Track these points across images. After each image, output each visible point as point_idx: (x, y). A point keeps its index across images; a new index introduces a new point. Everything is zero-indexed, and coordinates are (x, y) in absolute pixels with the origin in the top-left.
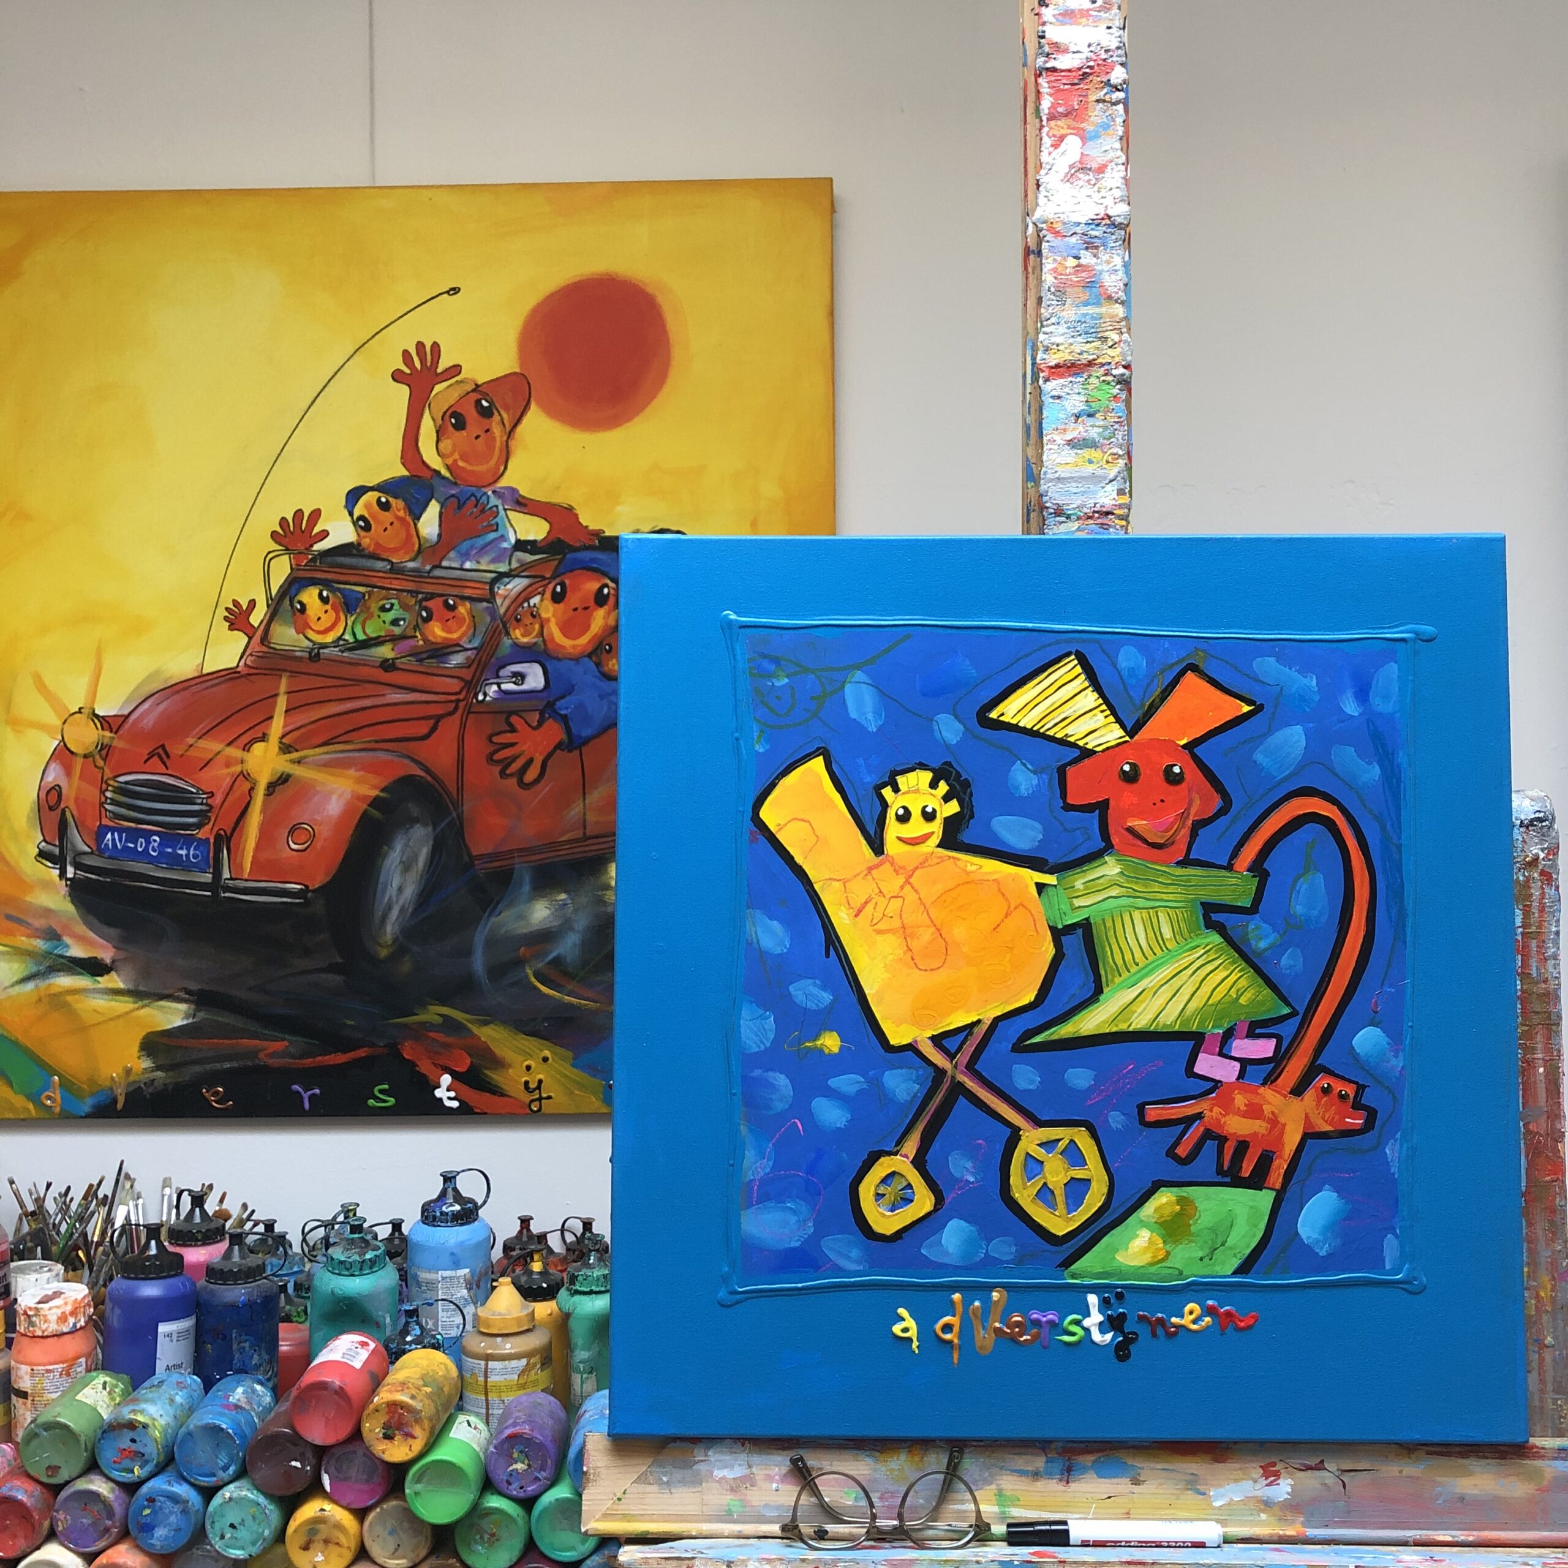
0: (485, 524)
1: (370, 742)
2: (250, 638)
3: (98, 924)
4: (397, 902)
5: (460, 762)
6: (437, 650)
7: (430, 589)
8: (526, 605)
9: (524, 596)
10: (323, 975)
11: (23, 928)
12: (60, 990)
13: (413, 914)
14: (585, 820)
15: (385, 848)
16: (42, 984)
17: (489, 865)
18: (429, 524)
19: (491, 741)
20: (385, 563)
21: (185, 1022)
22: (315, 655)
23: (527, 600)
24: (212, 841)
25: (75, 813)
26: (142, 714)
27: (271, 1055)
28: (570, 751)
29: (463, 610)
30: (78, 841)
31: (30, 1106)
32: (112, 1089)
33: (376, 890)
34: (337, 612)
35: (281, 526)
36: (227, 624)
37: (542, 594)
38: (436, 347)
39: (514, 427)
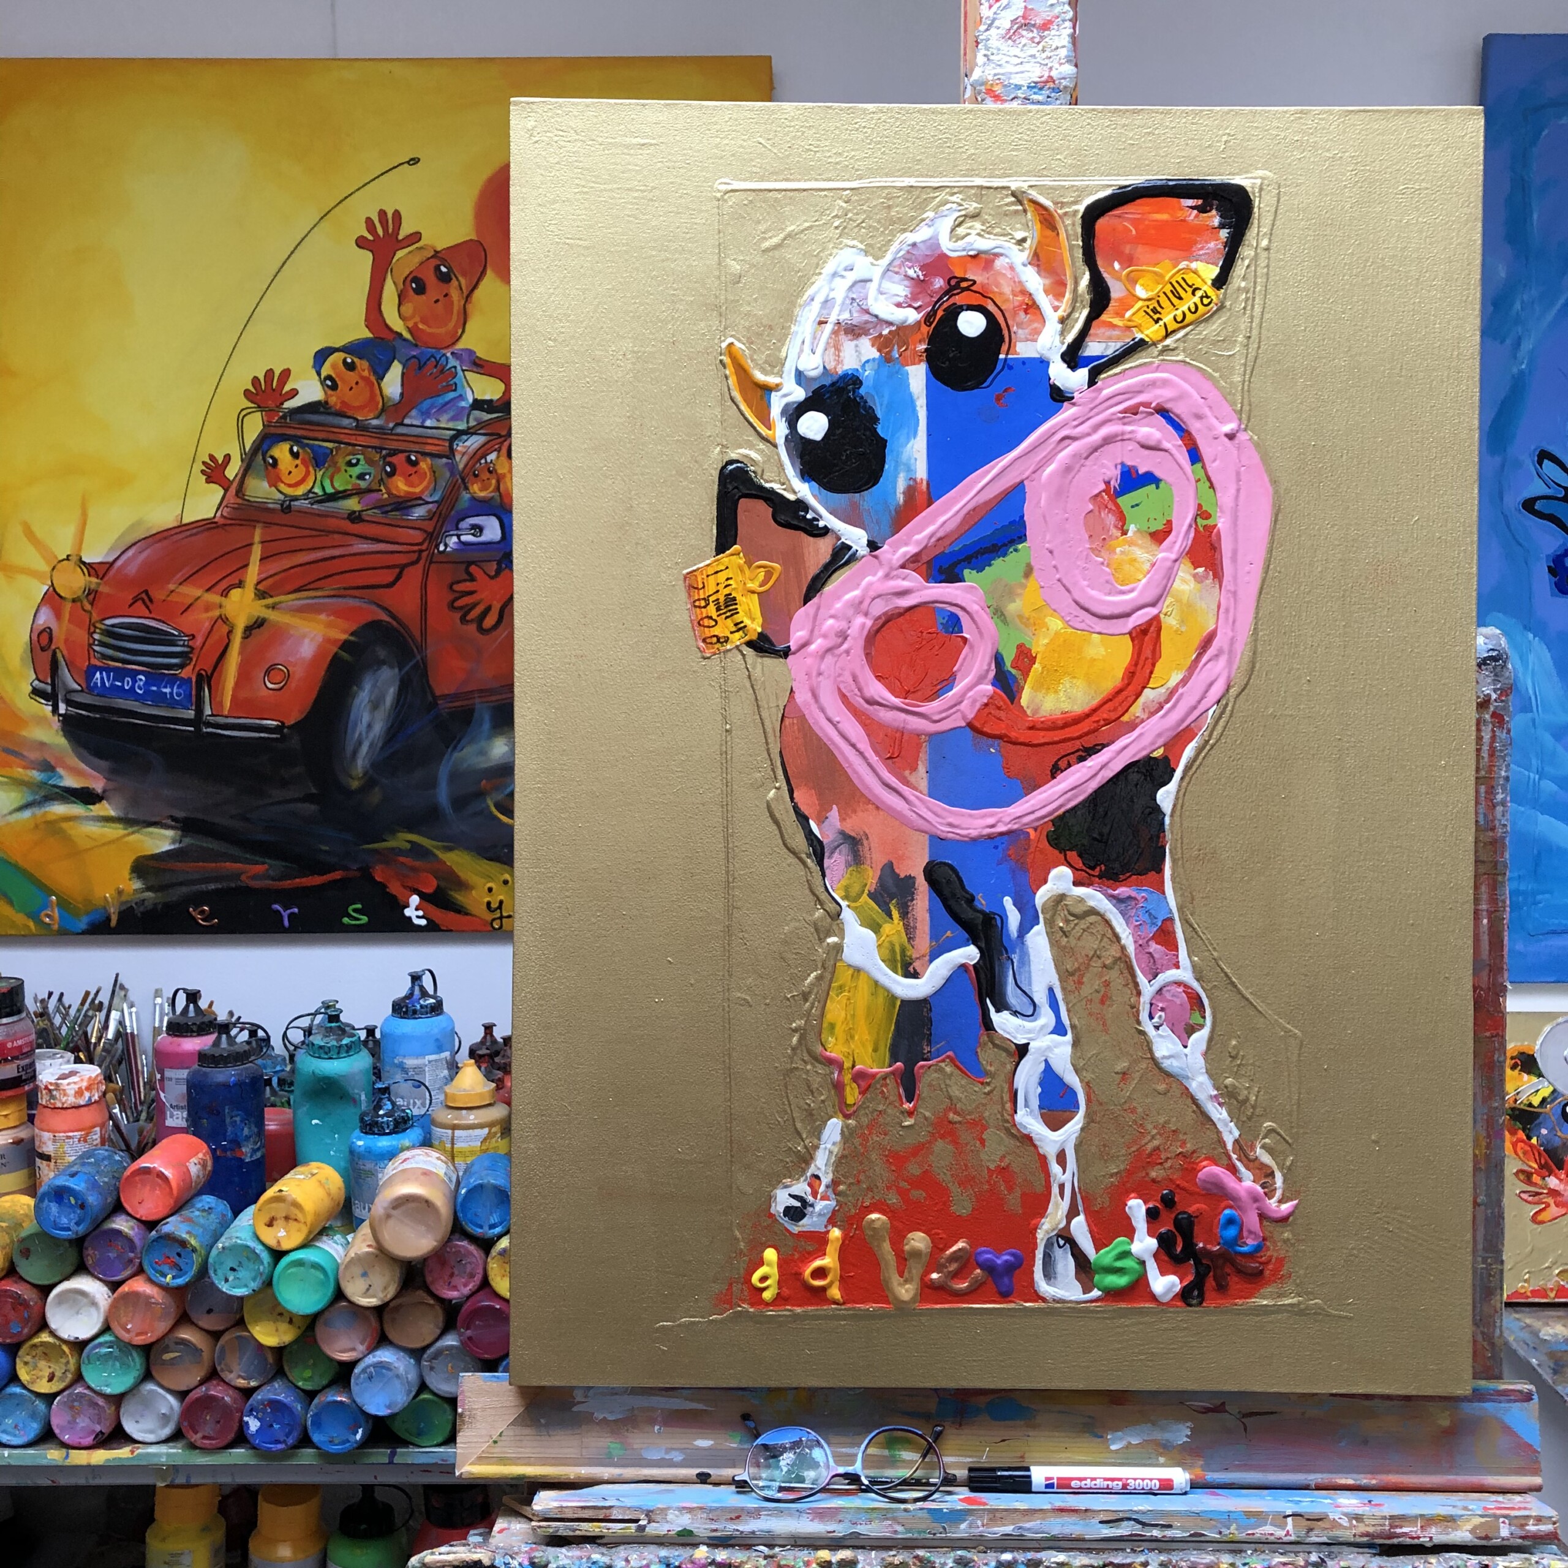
0: (444, 384)
1: (339, 589)
2: (226, 490)
3: (87, 755)
4: (367, 737)
5: (424, 607)
7: (394, 445)
8: (483, 461)
9: (481, 453)
10: (300, 805)
11: (17, 760)
12: (55, 817)
13: (382, 748)
15: (355, 688)
16: (38, 811)
17: (451, 705)
18: (392, 384)
19: (451, 587)
20: (351, 420)
21: (172, 847)
22: (286, 506)
23: (484, 456)
24: (194, 680)
25: (65, 652)
26: (126, 561)
27: (254, 877)
29: (424, 465)
30: (69, 680)
31: (31, 924)
32: (105, 908)
33: (347, 727)
34: (307, 468)
35: (253, 385)
36: (204, 477)
37: (499, 450)
38: (397, 215)
39: (472, 291)
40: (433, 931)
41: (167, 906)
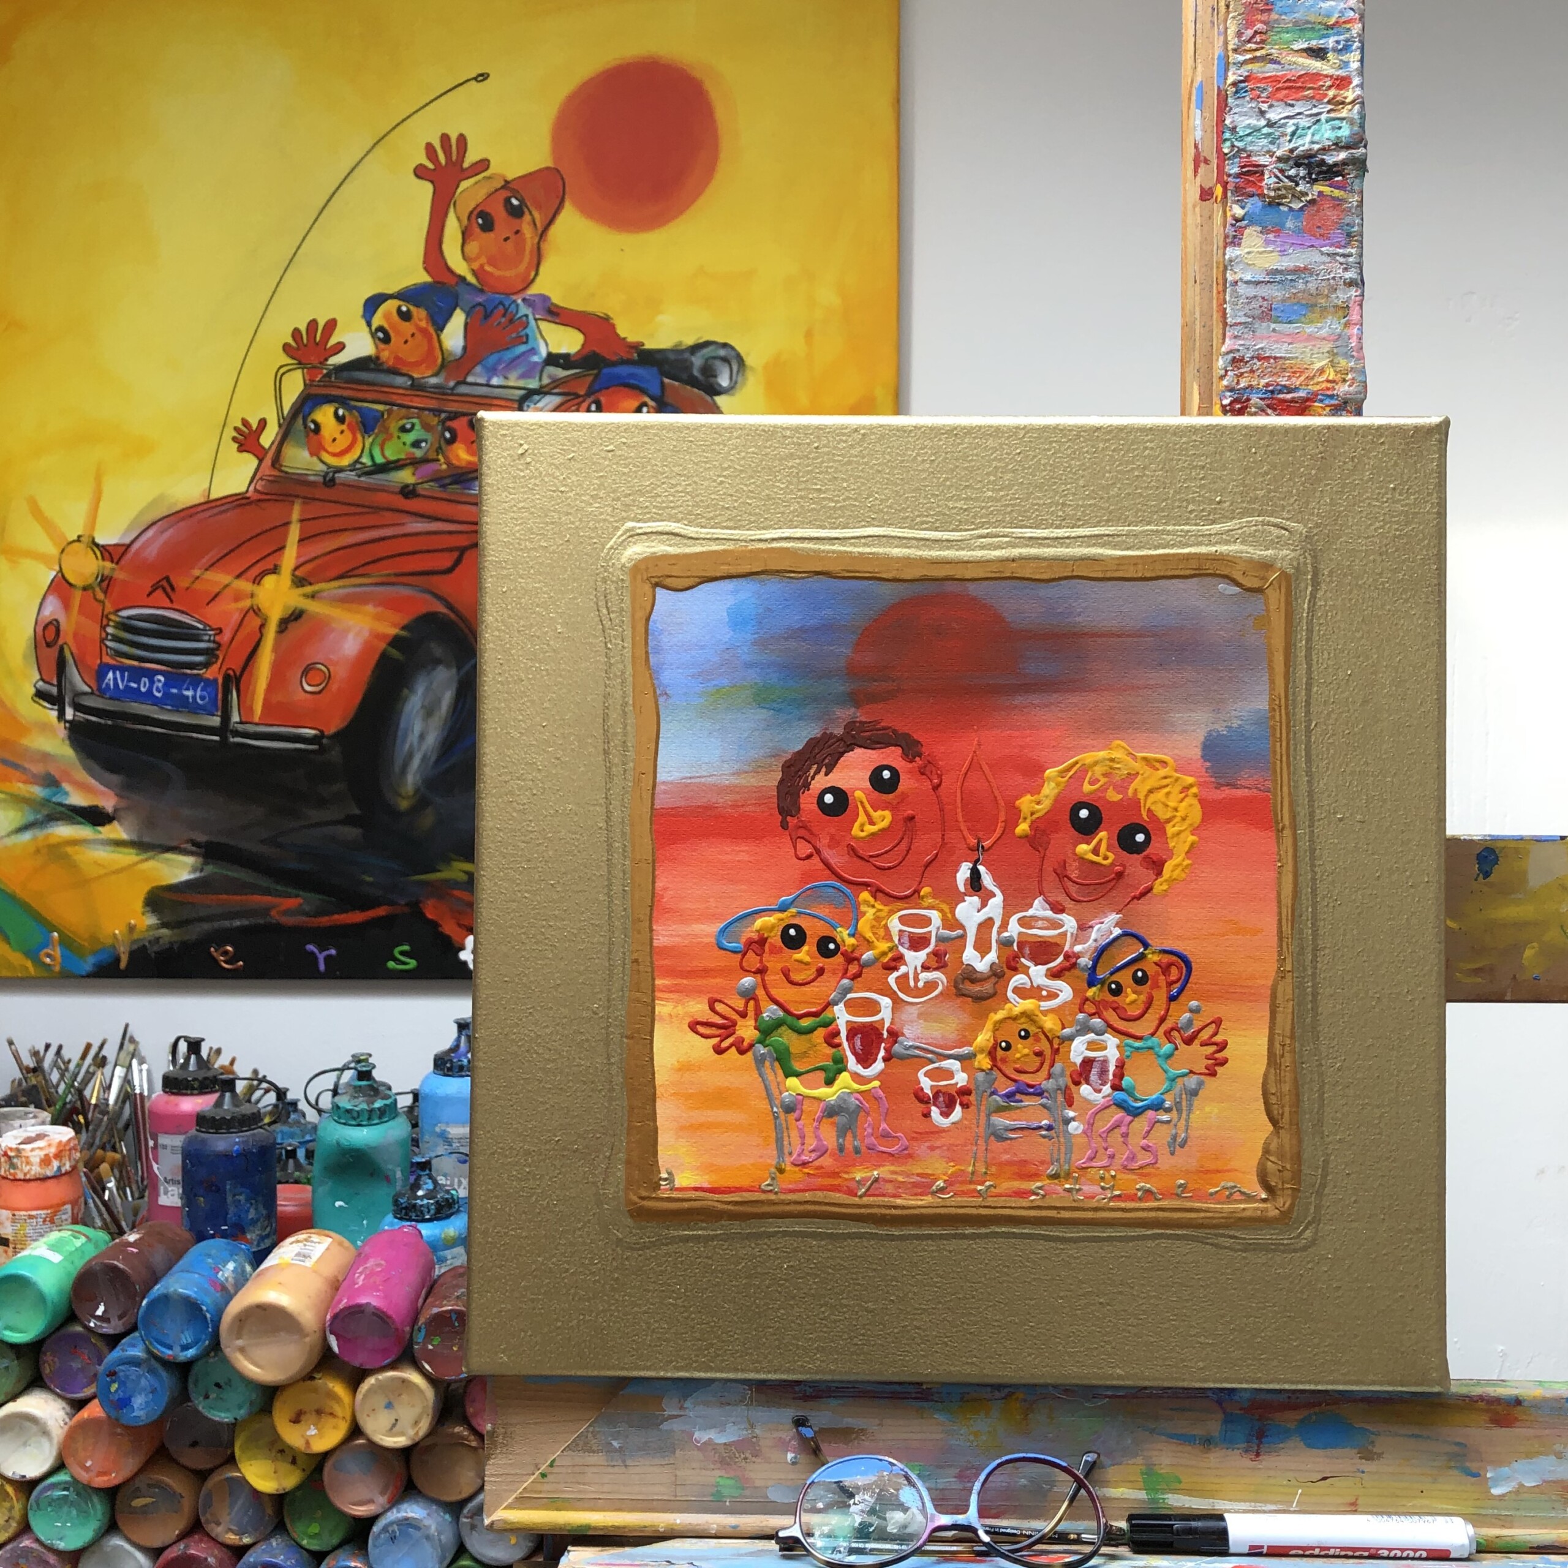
0: (514, 335)
1: (389, 575)
2: (261, 461)
3: (97, 768)
4: (419, 749)
7: (453, 407)
10: (340, 829)
11: (18, 774)
12: (57, 840)
13: (437, 762)
16: (40, 834)
18: (454, 336)
20: (405, 379)
21: (192, 876)
22: (329, 480)
24: (220, 681)
25: (75, 651)
26: (144, 543)
27: (285, 913)
30: (78, 681)
31: (29, 964)
32: (114, 947)
33: (395, 736)
34: (354, 433)
35: (293, 338)
36: (236, 445)
38: (462, 140)
39: (548, 227)
41: (184, 945)
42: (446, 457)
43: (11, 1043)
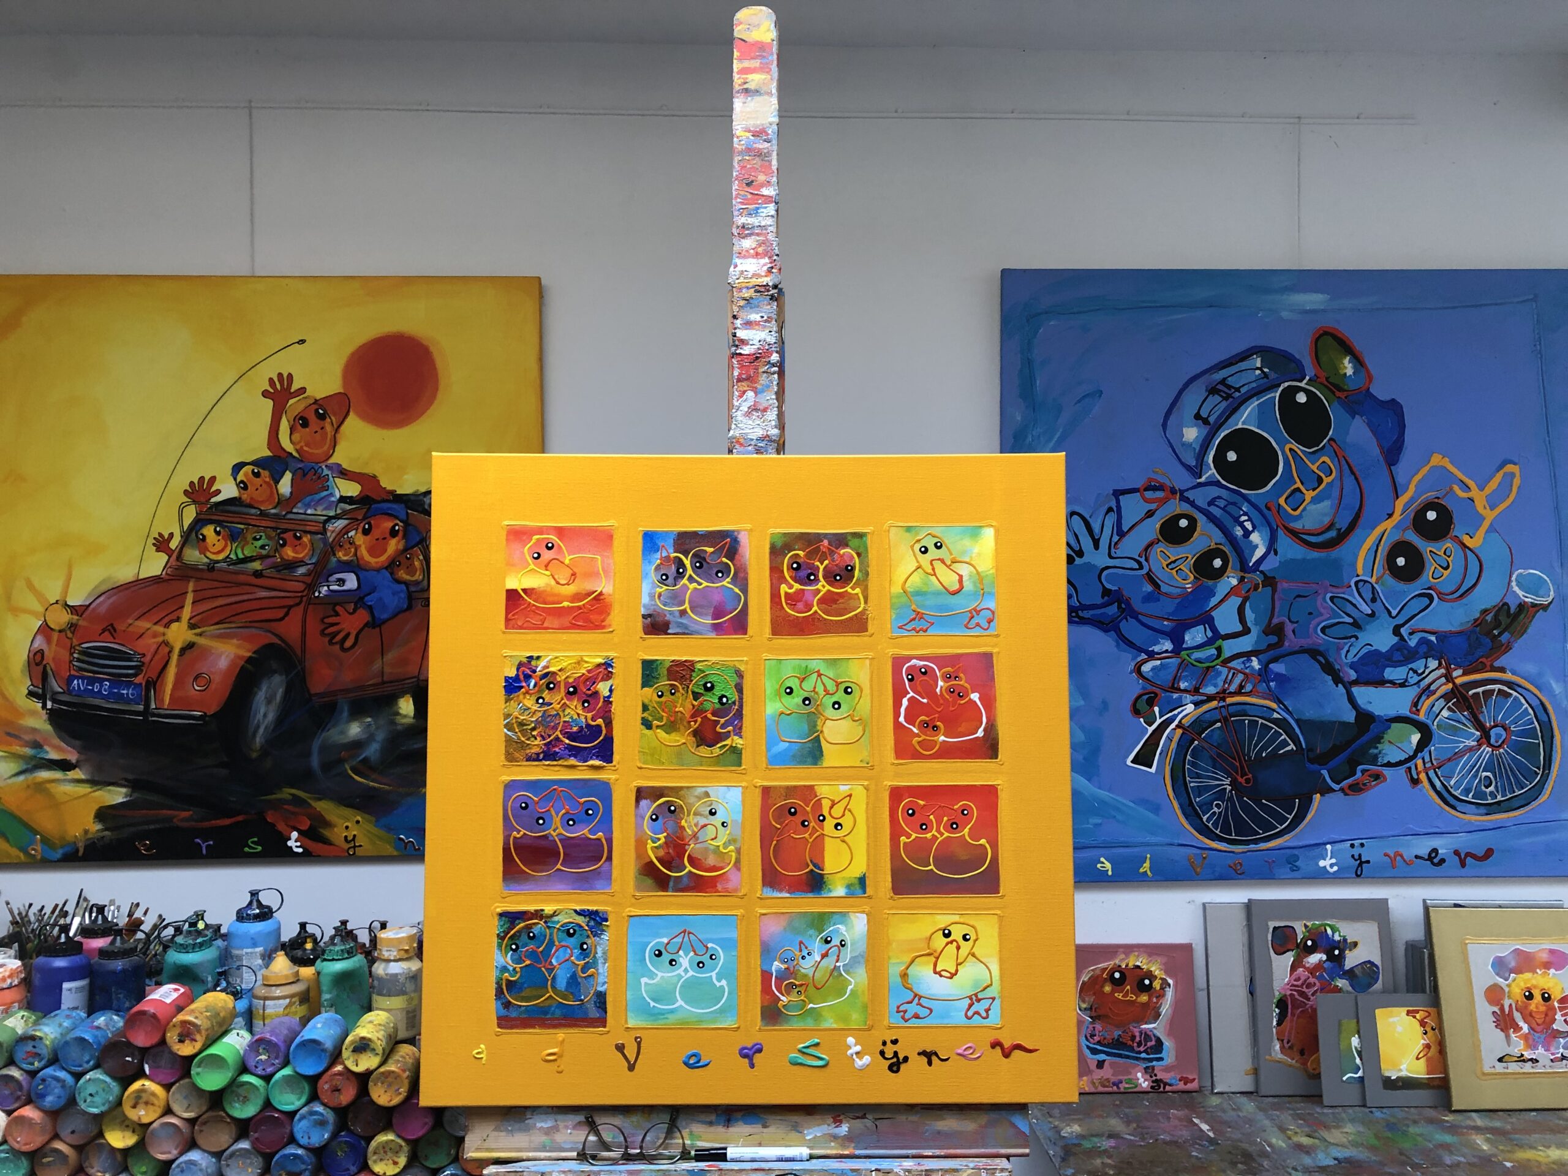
0: (320, 486)
1: (247, 622)
2: (170, 557)
3: (66, 737)
4: (263, 723)
5: (304, 634)
6: (289, 564)
7: (286, 526)
8: (346, 536)
9: (345, 530)
10: (216, 770)
11: (17, 741)
12: (41, 780)
13: (273, 730)
14: (383, 672)
15: (256, 689)
16: (30, 777)
17: (322, 700)
18: (285, 486)
19: (323, 622)
20: (257, 510)
21: (125, 800)
22: (211, 567)
23: (347, 533)
24: (143, 685)
25: (53, 666)
26: (98, 604)
27: (182, 820)
28: (374, 628)
29: (306, 539)
30: (55, 685)
31: (22, 855)
32: (75, 843)
33: (250, 714)
34: (226, 541)
35: (190, 486)
36: (155, 548)
37: (357, 529)
38: (290, 376)
39: (339, 426)
40: (308, 857)
41: (119, 841)
42: (280, 555)
43: (8, 903)
